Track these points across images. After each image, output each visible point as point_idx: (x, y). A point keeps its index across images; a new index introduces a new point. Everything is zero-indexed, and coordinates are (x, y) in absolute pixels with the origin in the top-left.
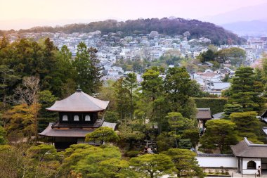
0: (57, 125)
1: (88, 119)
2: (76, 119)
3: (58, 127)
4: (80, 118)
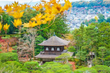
0: (43, 52)
1: (58, 49)
2: (53, 49)
3: (44, 54)
4: (55, 49)
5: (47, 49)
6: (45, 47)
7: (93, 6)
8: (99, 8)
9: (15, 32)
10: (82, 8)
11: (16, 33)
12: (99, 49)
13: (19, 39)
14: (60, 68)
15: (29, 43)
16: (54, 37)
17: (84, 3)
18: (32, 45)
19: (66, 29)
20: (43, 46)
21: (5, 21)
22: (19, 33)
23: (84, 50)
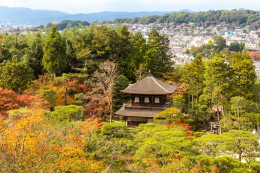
0: (129, 106)
1: (157, 101)
2: (147, 100)
3: (131, 108)
4: (150, 100)
5: (137, 100)
6: (133, 96)
7: (204, 21)
8: (215, 24)
9: (77, 69)
10: (184, 24)
11: (79, 69)
12: (232, 101)
13: (85, 82)
14: (169, 134)
15: (103, 88)
16: (148, 77)
17: (187, 16)
18: (108, 91)
19: (168, 63)
20: (126, 94)
21: (59, 49)
22: (85, 69)
23: (203, 101)
